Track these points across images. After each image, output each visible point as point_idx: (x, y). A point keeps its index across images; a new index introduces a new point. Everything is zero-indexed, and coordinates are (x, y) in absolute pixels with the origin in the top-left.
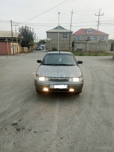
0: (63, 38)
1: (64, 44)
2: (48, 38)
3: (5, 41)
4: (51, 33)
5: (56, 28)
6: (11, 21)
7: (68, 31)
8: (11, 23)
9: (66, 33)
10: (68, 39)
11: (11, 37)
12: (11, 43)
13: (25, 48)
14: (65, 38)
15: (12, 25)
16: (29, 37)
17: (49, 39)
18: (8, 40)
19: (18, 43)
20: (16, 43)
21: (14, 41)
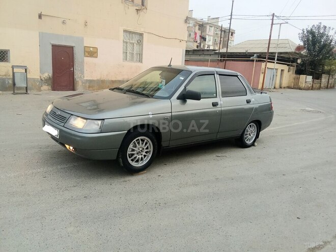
3: (251, 58)
6: (273, 15)
8: (273, 19)
11: (266, 51)
12: (263, 64)
13: (303, 77)
15: (272, 24)
18: (258, 57)
19: (277, 63)
20: (274, 62)
21: (269, 59)
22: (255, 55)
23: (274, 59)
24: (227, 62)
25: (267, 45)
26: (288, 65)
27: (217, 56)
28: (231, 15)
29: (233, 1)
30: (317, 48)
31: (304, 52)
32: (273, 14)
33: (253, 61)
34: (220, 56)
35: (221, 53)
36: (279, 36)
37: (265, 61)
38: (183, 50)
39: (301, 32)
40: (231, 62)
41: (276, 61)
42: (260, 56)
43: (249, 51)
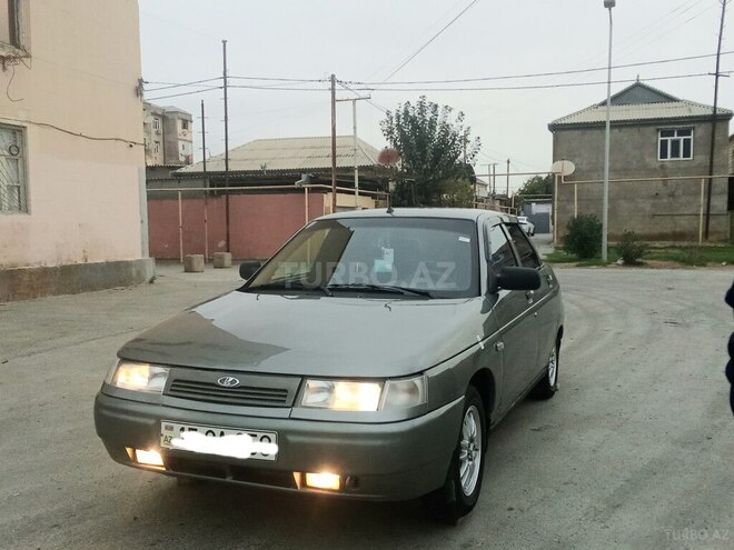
0: (664, 155)
1: (672, 195)
2: (559, 163)
3: (297, 185)
4: (577, 133)
5: (617, 99)
6: (333, 79)
7: (697, 112)
8: (333, 90)
9: (685, 124)
10: (698, 158)
11: (330, 165)
12: (328, 199)
14: (675, 153)
15: (334, 101)
16: (436, 161)
17: (568, 168)
18: (312, 180)
19: (360, 194)
20: (353, 193)
21: (339, 184)
22: (304, 177)
23: (352, 185)
24: (233, 198)
25: (330, 151)
26: (374, 197)
27: (201, 182)
28: (225, 77)
29: (224, 42)
30: (430, 155)
31: (398, 165)
32: (333, 76)
33: (302, 190)
34: (208, 184)
35: (210, 173)
36: (355, 128)
37: (330, 190)
38: (139, 170)
39: (385, 117)
40: (243, 196)
41: (357, 191)
42: (316, 177)
43: (269, 168)
